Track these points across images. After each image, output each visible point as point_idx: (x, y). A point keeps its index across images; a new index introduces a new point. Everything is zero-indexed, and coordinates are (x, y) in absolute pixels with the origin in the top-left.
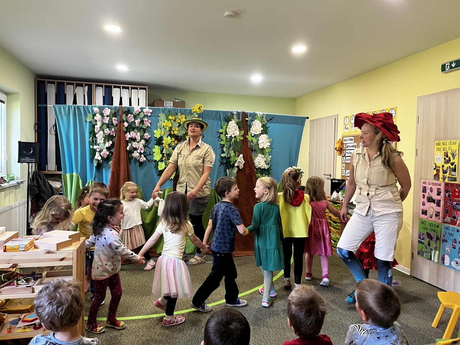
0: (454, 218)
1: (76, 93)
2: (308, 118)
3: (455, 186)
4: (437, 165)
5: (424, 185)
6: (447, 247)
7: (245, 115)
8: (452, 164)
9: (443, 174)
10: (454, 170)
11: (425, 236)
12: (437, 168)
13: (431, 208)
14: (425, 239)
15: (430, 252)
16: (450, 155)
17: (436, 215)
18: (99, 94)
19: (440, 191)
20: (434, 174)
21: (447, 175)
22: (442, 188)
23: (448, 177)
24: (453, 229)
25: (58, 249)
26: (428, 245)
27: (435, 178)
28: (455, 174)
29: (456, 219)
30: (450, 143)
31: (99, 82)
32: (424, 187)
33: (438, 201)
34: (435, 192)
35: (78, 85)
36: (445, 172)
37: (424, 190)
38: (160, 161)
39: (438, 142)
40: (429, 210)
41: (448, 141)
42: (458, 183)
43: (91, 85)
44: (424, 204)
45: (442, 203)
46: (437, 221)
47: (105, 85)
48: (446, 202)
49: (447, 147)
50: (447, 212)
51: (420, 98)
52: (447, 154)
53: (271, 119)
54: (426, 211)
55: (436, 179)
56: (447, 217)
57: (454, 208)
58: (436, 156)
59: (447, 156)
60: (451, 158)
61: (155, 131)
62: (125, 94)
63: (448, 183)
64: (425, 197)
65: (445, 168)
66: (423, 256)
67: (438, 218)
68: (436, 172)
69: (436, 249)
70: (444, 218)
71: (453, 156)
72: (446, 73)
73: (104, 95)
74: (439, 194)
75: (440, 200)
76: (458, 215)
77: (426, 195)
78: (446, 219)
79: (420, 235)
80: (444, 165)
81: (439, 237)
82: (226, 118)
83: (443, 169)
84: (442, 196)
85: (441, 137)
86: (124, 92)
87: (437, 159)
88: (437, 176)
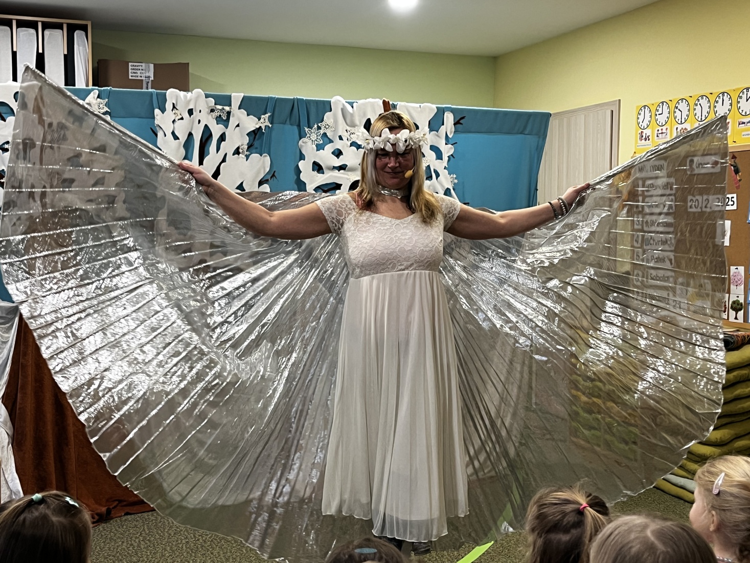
62: (26, 43)
86: (22, 36)
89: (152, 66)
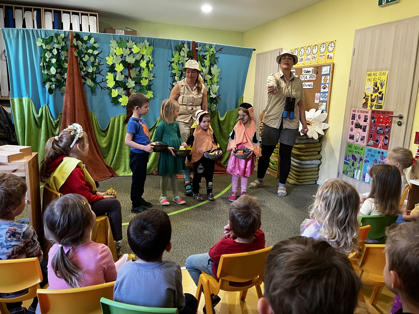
0: (377, 141)
1: (25, 18)
2: (255, 50)
3: (380, 113)
4: (367, 95)
5: (354, 113)
6: (368, 166)
7: (195, 44)
8: (380, 93)
9: (371, 103)
10: (381, 99)
11: (350, 158)
12: (366, 98)
13: (358, 133)
14: (350, 160)
15: (354, 171)
16: (379, 85)
17: (362, 139)
18: (48, 19)
19: (367, 117)
20: (363, 103)
21: (375, 103)
22: (369, 115)
23: (375, 105)
24: (375, 151)
25: (9, 161)
26: (352, 165)
27: (363, 107)
28: (382, 103)
29: (378, 142)
30: (380, 74)
31: (48, 7)
32: (353, 114)
33: (364, 127)
34: (363, 119)
35: (27, 10)
36: (373, 101)
37: (353, 117)
38: (113, 89)
39: (370, 73)
40: (356, 135)
41: (378, 72)
42: (384, 110)
43: (40, 10)
44: (352, 130)
45: (367, 129)
46: (361, 144)
47: (54, 10)
48: (371, 127)
49: (377, 77)
50: (371, 137)
51: (357, 31)
52: (377, 84)
53: (220, 49)
54: (353, 136)
55: (365, 107)
56: (371, 141)
57: (377, 133)
58: (367, 86)
59: (376, 86)
60: (380, 88)
61: (107, 58)
62: (75, 20)
63: (375, 111)
64: (353, 123)
65: (373, 97)
66: (347, 175)
67: (363, 141)
68: (365, 101)
69: (358, 168)
70: (368, 142)
71: (381, 86)
72: (382, 7)
73: (53, 21)
74: (365, 121)
75: (366, 126)
76: (380, 139)
77: (355, 121)
78: (369, 143)
79: (346, 157)
80: (373, 94)
81: (362, 158)
82: (177, 47)
83: (371, 98)
84: (368, 122)
85: (373, 68)
86: (74, 18)
87: (367, 89)
88: (365, 105)
89: (124, 31)
